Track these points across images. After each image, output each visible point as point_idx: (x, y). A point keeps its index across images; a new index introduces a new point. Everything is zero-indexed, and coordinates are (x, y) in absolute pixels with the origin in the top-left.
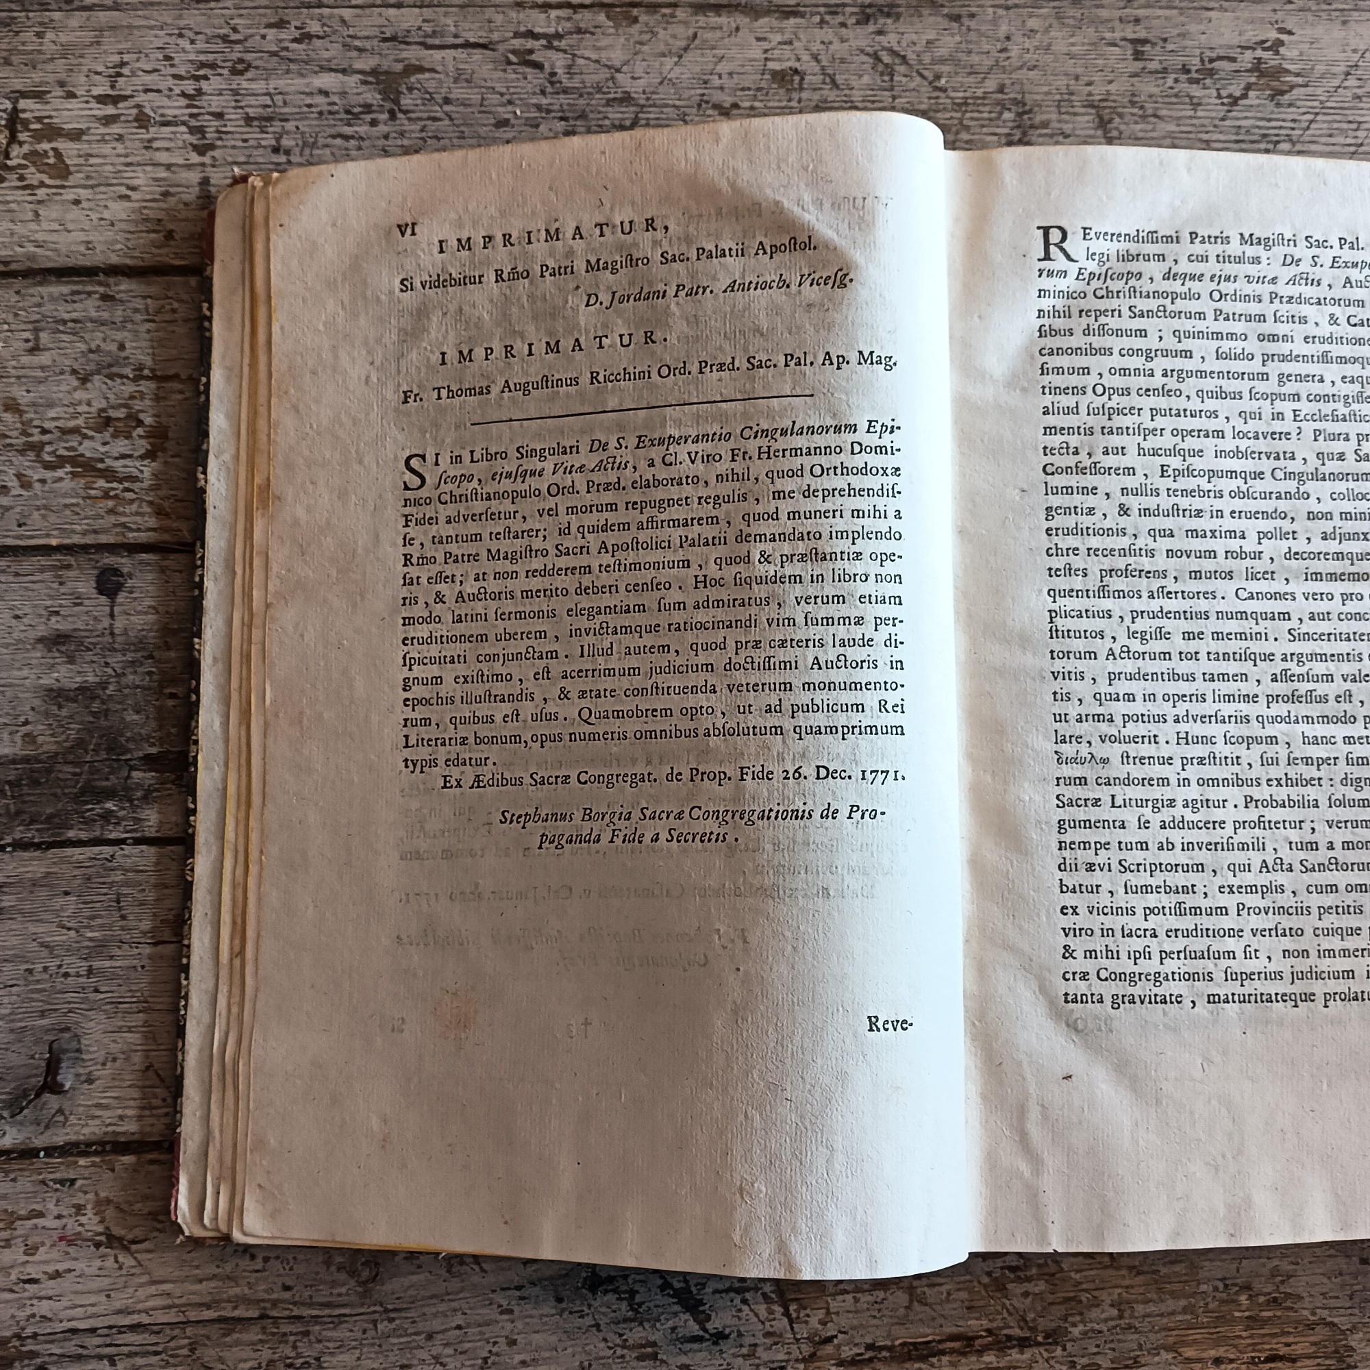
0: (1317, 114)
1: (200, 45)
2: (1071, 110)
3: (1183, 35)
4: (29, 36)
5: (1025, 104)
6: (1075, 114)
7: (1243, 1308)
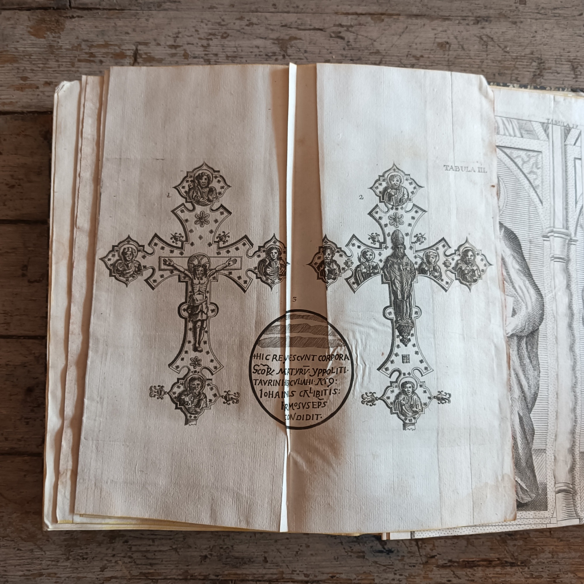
1: (210, 26)
4: (143, 20)
5: (541, 59)
6: (562, 64)
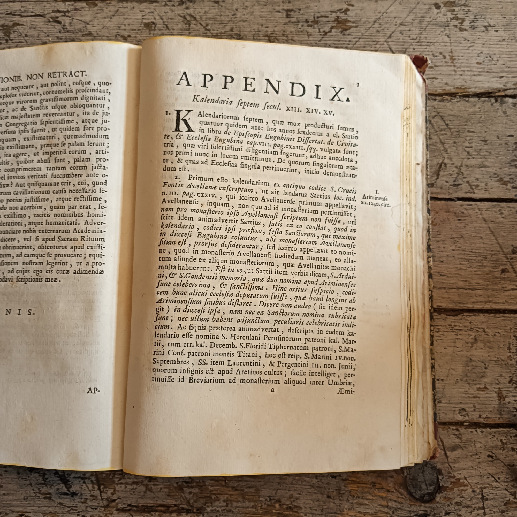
0: (360, 38)
2: (258, 38)
3: (307, 8)
7: (277, 509)
